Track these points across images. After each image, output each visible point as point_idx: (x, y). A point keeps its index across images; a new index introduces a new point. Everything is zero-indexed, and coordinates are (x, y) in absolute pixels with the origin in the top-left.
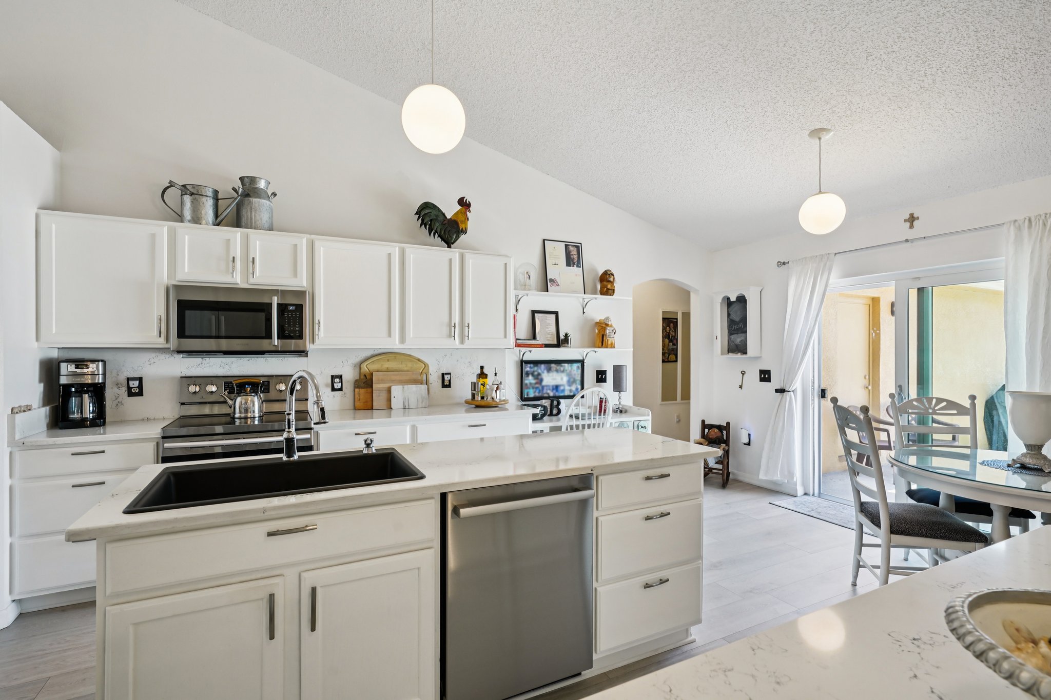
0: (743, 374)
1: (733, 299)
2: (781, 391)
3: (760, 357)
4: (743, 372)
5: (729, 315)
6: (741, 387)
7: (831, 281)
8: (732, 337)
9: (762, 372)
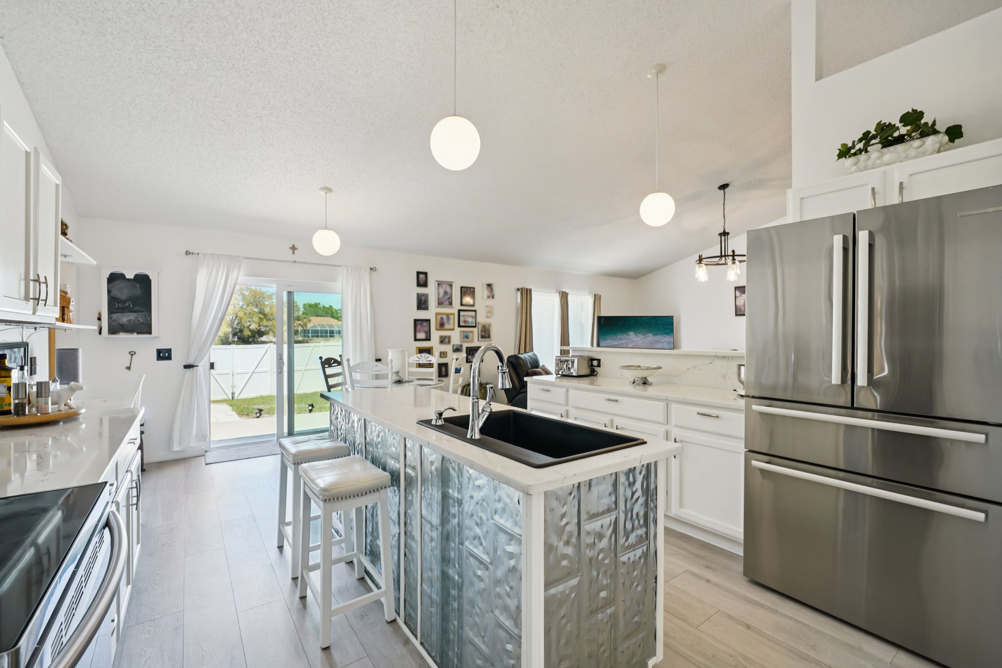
0: (132, 355)
1: (130, 275)
2: (188, 367)
3: (157, 337)
4: (131, 353)
5: (109, 292)
6: (129, 368)
7: (240, 277)
8: (114, 316)
9: (159, 352)
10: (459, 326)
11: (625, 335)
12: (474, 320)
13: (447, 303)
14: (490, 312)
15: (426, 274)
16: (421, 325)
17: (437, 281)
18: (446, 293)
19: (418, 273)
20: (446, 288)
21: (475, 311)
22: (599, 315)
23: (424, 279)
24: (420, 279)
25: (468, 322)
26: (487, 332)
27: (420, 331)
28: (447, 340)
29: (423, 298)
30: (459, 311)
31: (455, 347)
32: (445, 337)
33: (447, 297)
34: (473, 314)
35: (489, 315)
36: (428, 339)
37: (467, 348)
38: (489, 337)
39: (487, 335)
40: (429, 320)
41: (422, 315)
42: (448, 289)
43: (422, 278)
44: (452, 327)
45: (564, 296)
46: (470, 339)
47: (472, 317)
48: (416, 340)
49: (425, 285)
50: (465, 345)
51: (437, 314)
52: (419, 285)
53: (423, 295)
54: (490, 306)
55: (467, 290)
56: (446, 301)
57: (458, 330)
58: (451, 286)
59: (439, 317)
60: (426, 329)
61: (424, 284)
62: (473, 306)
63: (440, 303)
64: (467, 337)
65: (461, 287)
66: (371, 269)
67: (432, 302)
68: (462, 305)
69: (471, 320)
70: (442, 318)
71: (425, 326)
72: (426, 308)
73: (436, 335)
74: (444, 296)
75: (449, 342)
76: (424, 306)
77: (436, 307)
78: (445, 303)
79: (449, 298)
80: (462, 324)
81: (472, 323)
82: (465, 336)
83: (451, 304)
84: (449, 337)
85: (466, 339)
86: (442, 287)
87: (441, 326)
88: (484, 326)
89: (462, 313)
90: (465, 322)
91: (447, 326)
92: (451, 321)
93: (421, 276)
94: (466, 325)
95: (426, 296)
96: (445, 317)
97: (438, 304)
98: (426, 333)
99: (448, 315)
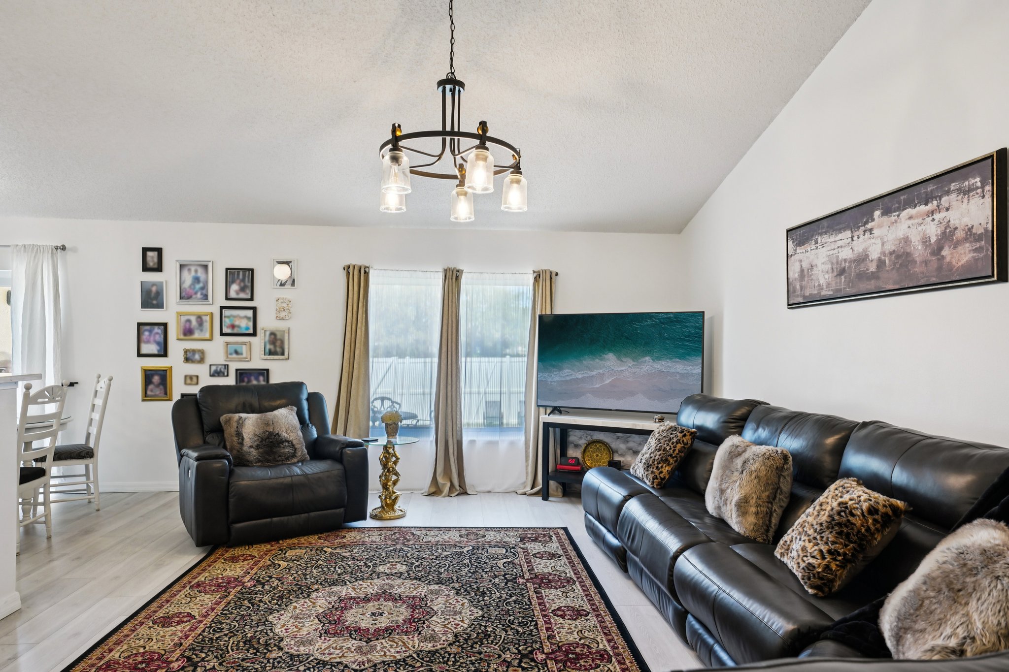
10: (222, 334)
11: (597, 360)
12: (251, 324)
13: (199, 295)
14: (284, 310)
15: (159, 251)
16: (150, 331)
17: (177, 261)
18: (197, 280)
19: (145, 250)
20: (196, 271)
21: (254, 309)
22: (544, 313)
23: (156, 260)
24: (149, 259)
25: (239, 327)
26: (278, 343)
27: (148, 342)
28: (197, 357)
29: (154, 289)
30: (222, 308)
31: (213, 368)
32: (194, 351)
33: (198, 286)
34: (250, 313)
35: (282, 314)
36: (164, 353)
37: (237, 370)
38: (283, 354)
39: (278, 350)
40: (165, 325)
41: (152, 315)
42: (201, 273)
43: (152, 257)
44: (207, 336)
45: (452, 278)
46: (244, 355)
47: (248, 318)
48: (139, 355)
49: (159, 268)
50: (233, 366)
51: (180, 315)
52: (146, 268)
53: (154, 284)
54: (283, 299)
55: (238, 274)
56: (196, 293)
57: (220, 341)
58: (205, 267)
59: (184, 319)
60: (160, 338)
61: (156, 266)
62: (252, 299)
63: (185, 296)
64: (236, 352)
65: (227, 269)
66: (57, 248)
67: (171, 295)
68: (227, 299)
69: (245, 325)
70: (189, 321)
71: (157, 333)
72: (160, 306)
73: (177, 348)
74: (193, 284)
75: (202, 360)
76: (155, 302)
77: (178, 304)
78: (194, 296)
79: (202, 288)
80: (225, 330)
81: (247, 328)
82: (233, 351)
83: (206, 297)
84: (202, 352)
85: (234, 356)
86: (189, 270)
87: (188, 332)
88: (273, 334)
89: (226, 312)
90: (233, 326)
91: (197, 335)
92: (207, 325)
93: (150, 254)
94: (236, 331)
95: (159, 286)
96: (193, 319)
97: (181, 298)
98: (158, 343)
99: (199, 318)
